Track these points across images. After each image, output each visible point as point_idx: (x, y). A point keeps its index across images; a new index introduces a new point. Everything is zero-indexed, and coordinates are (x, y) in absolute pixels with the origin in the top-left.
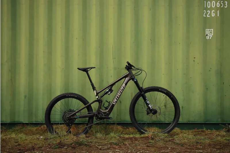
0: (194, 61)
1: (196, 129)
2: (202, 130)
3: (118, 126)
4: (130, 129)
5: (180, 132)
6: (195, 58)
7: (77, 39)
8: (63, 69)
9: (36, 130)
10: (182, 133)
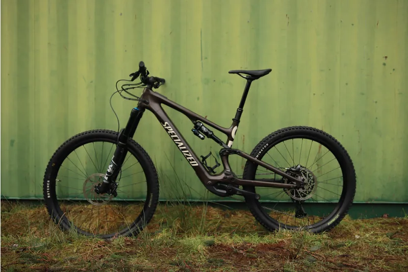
0: (384, 64)
1: (385, 217)
2: (400, 219)
3: (212, 208)
4: (240, 215)
5: (354, 228)
6: (386, 57)
7: (121, 14)
8: (92, 82)
9: (34, 216)
10: (358, 228)
